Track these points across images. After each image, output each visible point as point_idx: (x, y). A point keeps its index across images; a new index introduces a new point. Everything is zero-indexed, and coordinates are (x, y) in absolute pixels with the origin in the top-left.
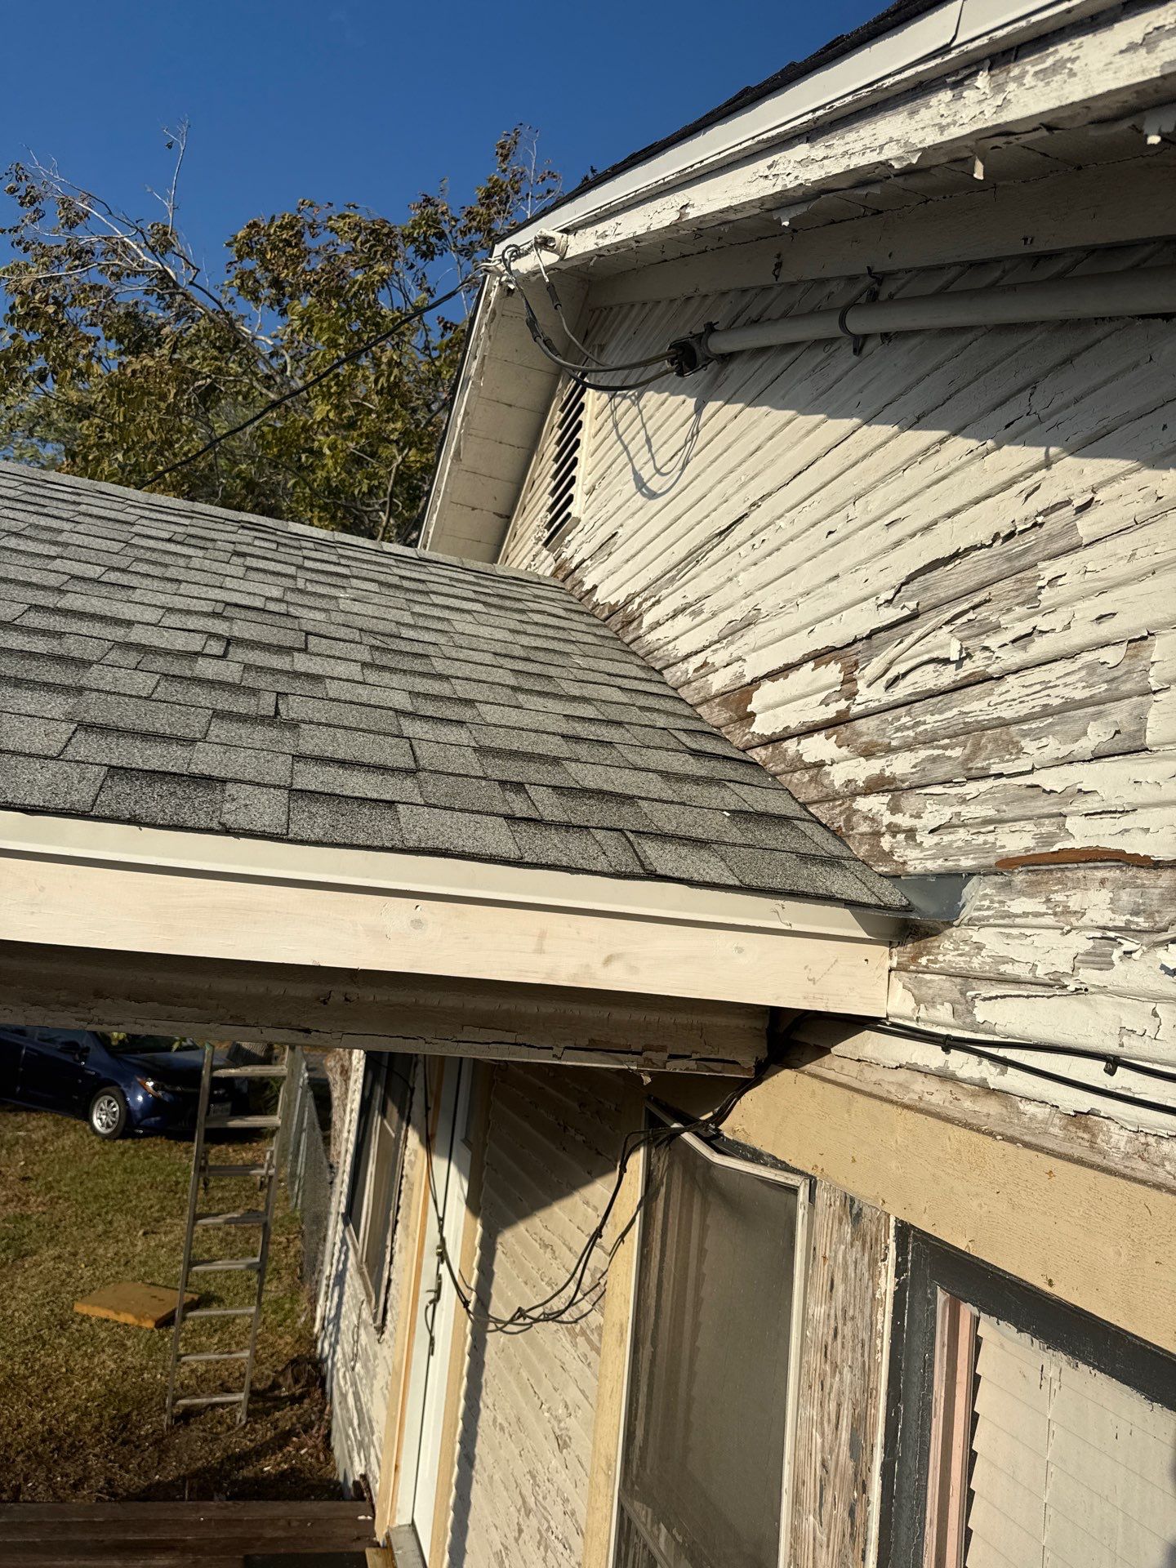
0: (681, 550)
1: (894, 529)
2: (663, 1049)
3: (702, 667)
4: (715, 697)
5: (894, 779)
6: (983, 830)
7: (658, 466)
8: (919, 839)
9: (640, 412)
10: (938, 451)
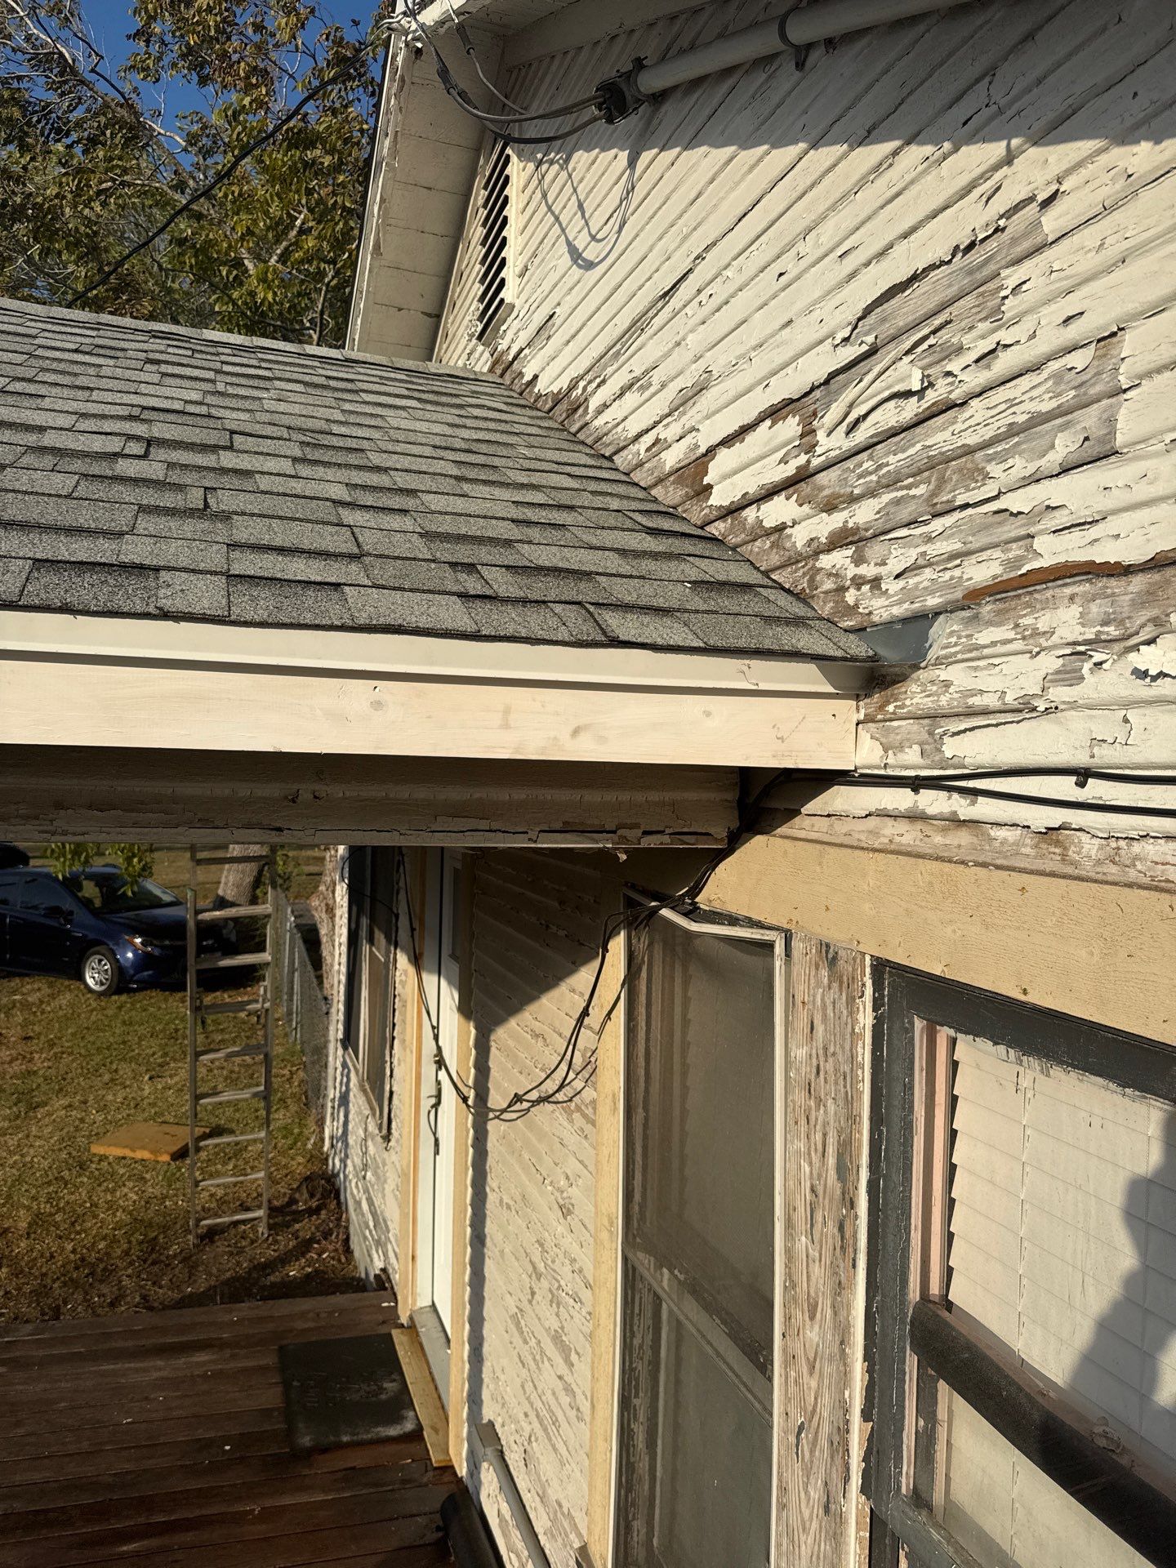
0: (623, 321)
1: (846, 261)
2: (636, 826)
3: (654, 445)
4: (670, 474)
5: (858, 528)
6: (949, 566)
7: (594, 233)
8: (884, 587)
9: (570, 176)
10: (891, 165)
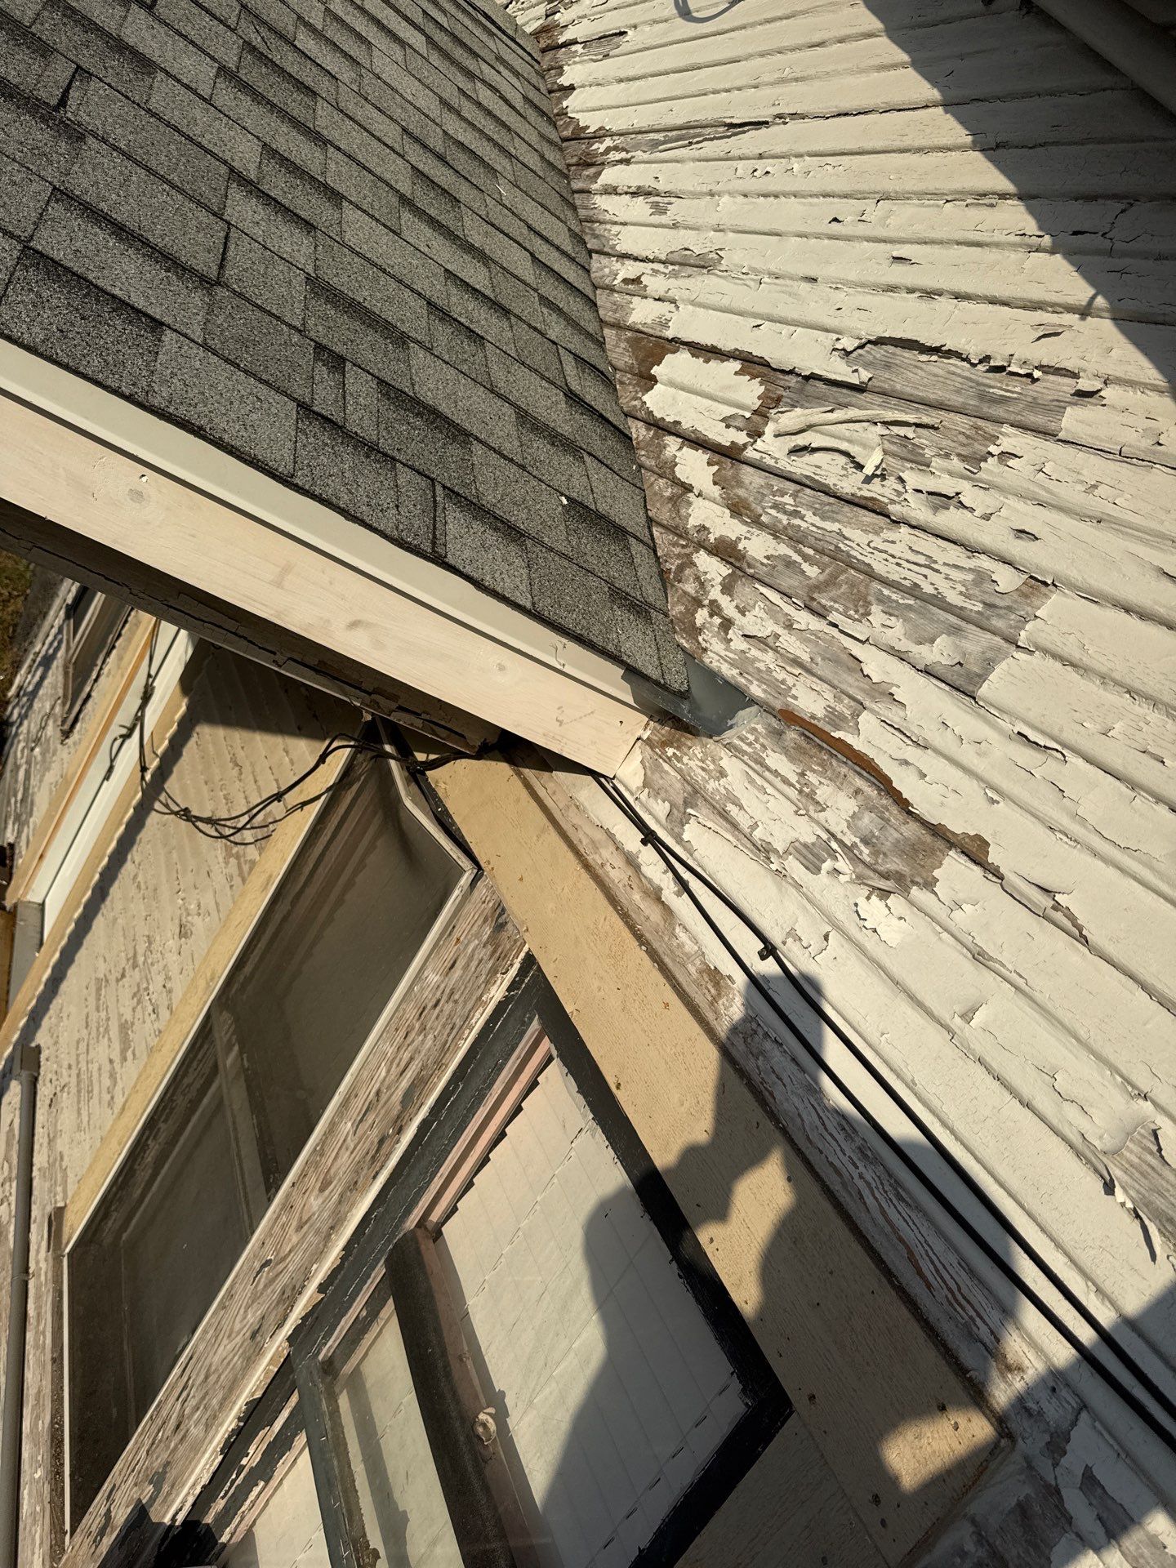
1: (899, 268)
2: (394, 697)
3: (633, 281)
4: (630, 329)
6: (788, 668)
8: (730, 635)
10: (992, 206)
